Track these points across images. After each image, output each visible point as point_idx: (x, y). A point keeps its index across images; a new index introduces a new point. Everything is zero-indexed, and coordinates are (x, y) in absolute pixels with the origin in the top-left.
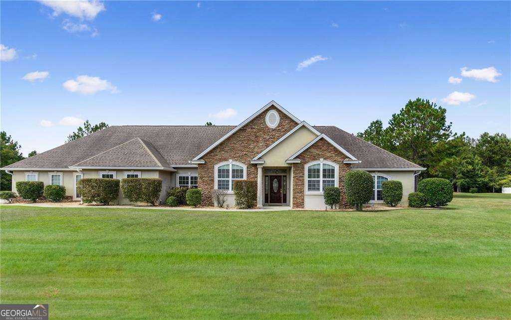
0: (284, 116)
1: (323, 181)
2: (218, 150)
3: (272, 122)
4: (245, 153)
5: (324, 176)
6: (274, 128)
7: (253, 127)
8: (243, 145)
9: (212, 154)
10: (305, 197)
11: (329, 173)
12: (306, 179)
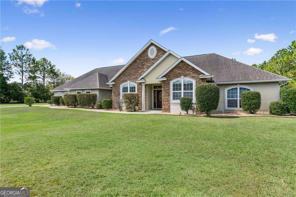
0: (159, 50)
1: (184, 92)
2: (122, 75)
3: (152, 55)
4: (136, 76)
5: (185, 89)
6: (153, 58)
7: (141, 59)
8: (135, 71)
9: (119, 78)
10: (171, 104)
11: (188, 86)
12: (172, 91)
